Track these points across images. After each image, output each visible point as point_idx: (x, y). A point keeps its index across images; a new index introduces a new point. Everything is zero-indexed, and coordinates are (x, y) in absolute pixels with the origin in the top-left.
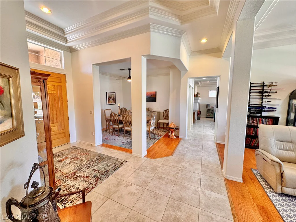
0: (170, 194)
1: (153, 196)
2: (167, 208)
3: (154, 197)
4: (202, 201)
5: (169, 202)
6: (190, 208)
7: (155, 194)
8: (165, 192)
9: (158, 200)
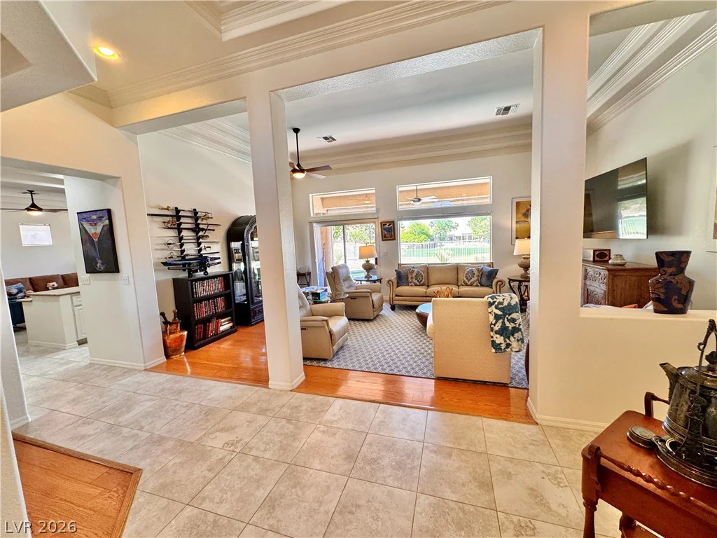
0: (336, 476)
1: (350, 516)
2: (380, 482)
3: (351, 513)
4: (350, 426)
5: (361, 478)
6: (370, 444)
7: (341, 513)
8: (332, 488)
9: (362, 502)
